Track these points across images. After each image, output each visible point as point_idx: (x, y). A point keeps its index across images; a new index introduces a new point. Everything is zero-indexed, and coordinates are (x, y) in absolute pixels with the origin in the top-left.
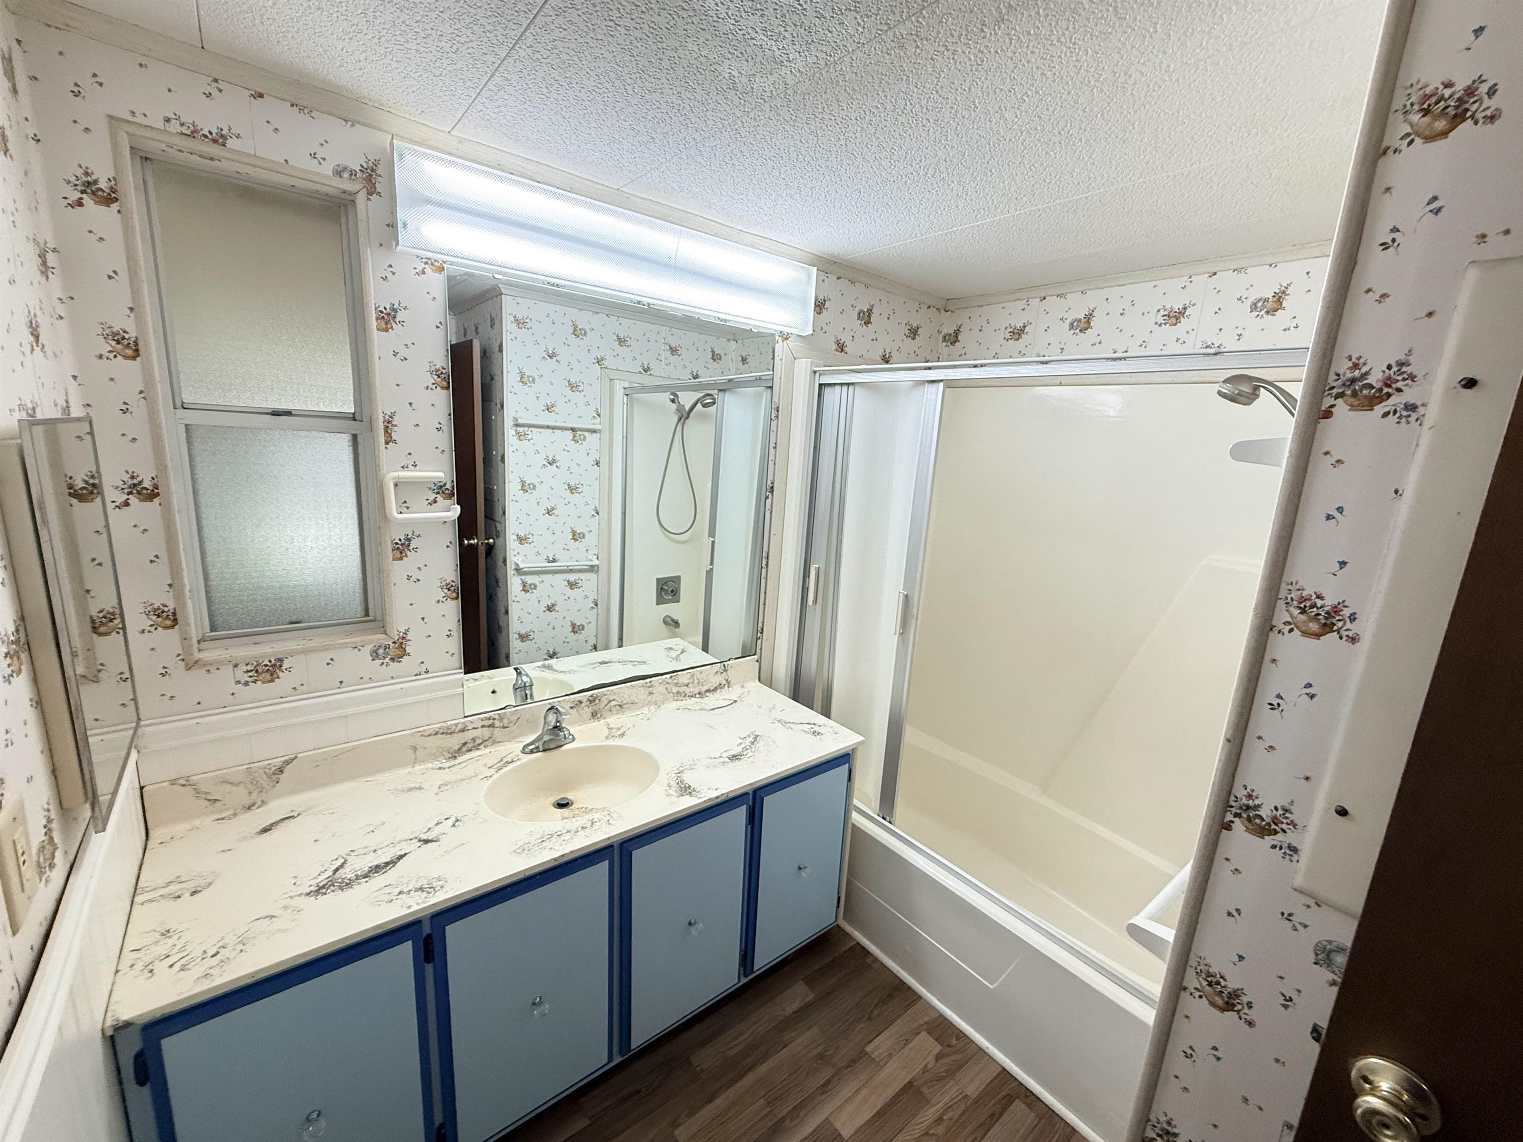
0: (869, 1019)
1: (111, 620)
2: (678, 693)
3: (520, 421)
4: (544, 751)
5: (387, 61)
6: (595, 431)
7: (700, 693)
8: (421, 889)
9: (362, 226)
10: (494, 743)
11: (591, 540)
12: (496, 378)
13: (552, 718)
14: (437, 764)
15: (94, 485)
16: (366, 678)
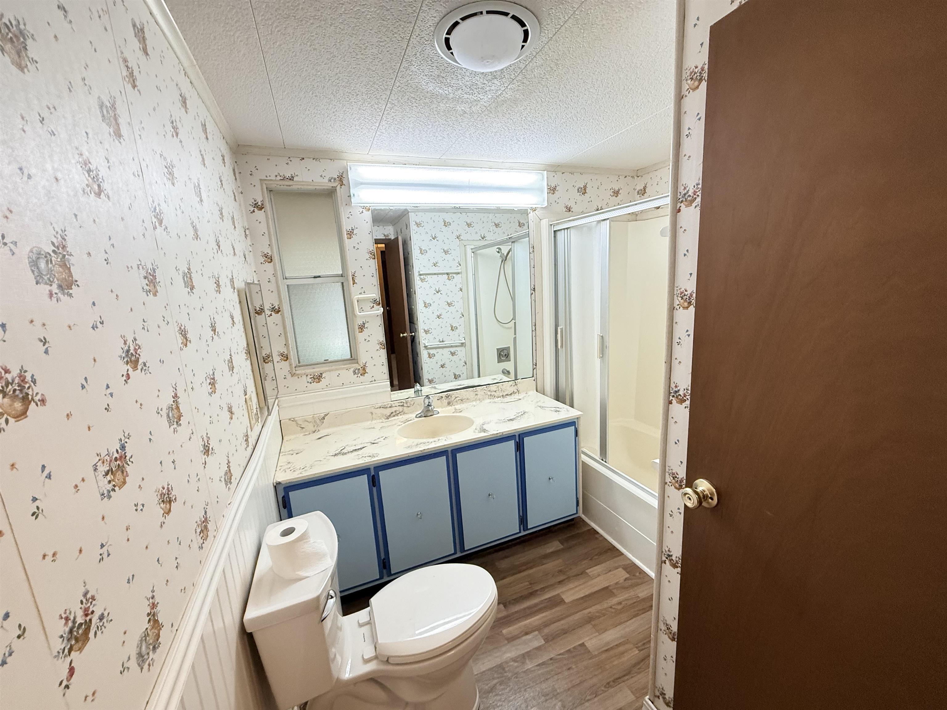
0: (591, 559)
1: (269, 358)
2: (491, 395)
3: (421, 273)
4: (425, 417)
5: (341, 137)
6: (458, 273)
7: (502, 396)
8: (370, 456)
9: (339, 199)
10: (404, 413)
11: (461, 330)
12: (410, 253)
13: (427, 401)
14: (381, 421)
15: (262, 309)
16: (352, 383)
